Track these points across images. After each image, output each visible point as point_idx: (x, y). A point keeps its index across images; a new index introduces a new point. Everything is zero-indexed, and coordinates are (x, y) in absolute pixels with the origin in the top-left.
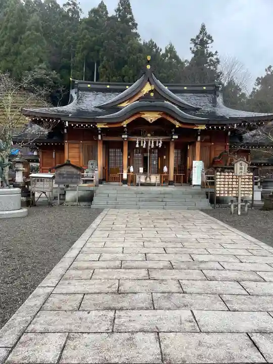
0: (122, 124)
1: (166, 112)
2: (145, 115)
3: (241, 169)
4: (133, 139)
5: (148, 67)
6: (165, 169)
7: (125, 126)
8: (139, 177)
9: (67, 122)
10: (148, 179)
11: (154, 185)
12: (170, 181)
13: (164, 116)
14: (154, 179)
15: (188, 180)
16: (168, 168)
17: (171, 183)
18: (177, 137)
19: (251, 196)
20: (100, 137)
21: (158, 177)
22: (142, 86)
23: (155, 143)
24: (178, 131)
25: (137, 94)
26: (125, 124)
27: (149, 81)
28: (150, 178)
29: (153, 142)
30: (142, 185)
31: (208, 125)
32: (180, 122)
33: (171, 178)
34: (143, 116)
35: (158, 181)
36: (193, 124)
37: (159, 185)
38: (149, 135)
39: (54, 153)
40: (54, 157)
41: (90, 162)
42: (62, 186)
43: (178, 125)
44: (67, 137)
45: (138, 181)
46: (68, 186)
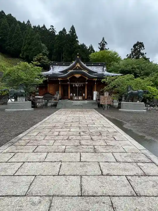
1: (84, 74)
2: (75, 75)
3: (106, 94)
4: (72, 83)
5: (78, 57)
6: (84, 95)
8: (75, 97)
11: (80, 100)
13: (82, 76)
14: (80, 98)
15: (92, 99)
16: (85, 94)
17: (86, 100)
18: (87, 83)
19: (112, 104)
20: (60, 83)
21: (81, 97)
22: (76, 64)
23: (80, 85)
24: (88, 81)
25: (74, 67)
26: (68, 78)
27: (78, 62)
28: (78, 98)
31: (98, 79)
32: (88, 78)
33: (86, 97)
35: (81, 99)
36: (93, 79)
37: (82, 100)
38: (77, 82)
40: (44, 90)
41: (57, 92)
42: (46, 101)
43: (87, 78)
45: (74, 99)
46: (48, 101)
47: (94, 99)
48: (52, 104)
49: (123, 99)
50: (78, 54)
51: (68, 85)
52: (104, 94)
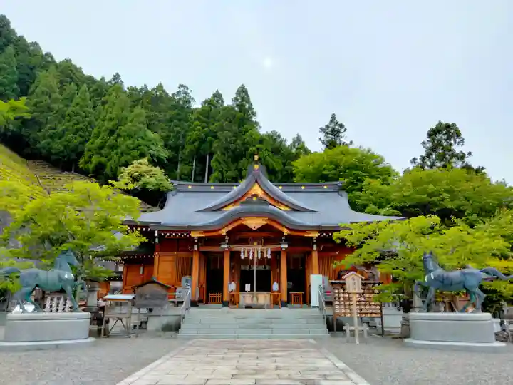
0: (220, 232)
1: (274, 217)
2: (247, 222)
3: (354, 284)
4: (236, 248)
5: (256, 167)
6: (275, 286)
7: (224, 234)
8: (244, 297)
9: (156, 232)
10: (255, 299)
11: (261, 307)
12: (282, 302)
13: (270, 223)
14: (263, 298)
15: (306, 301)
16: (279, 285)
17: (285, 304)
18: (286, 246)
19: (380, 320)
20: (195, 248)
21: (268, 296)
22: (249, 186)
23: (262, 253)
24: (289, 239)
25: (243, 196)
26: (224, 232)
27: (256, 181)
28: (257, 298)
29: (259, 251)
30: (248, 307)
31: (321, 232)
32: (289, 229)
33: (285, 298)
34: (244, 223)
35: (268, 301)
36: (305, 231)
37: (269, 307)
38: (255, 244)
39: (141, 268)
40: (141, 273)
41: (184, 279)
42: (144, 311)
43: (286, 232)
44: (157, 248)
45: (241, 302)
46: (151, 310)
47: (313, 304)
48: (165, 321)
49: (417, 301)
50: (256, 158)
51: (222, 253)
52: (344, 284)
